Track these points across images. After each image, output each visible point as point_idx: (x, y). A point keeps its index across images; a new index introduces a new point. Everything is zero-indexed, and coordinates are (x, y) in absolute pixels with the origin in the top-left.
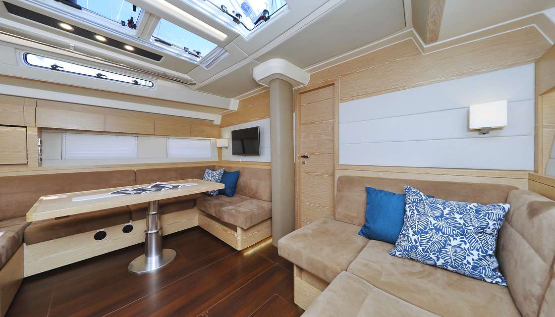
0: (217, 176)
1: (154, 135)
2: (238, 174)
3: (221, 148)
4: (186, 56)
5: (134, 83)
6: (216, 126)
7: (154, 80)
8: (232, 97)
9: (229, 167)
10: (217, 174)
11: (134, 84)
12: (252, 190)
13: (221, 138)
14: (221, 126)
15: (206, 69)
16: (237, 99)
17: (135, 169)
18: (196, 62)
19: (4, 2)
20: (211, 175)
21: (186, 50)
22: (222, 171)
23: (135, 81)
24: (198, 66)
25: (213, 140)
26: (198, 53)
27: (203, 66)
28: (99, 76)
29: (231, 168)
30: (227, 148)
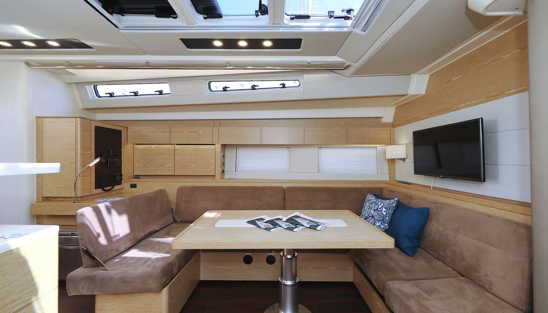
0: (384, 209)
1: (304, 145)
2: (425, 215)
3: (393, 160)
4: (331, 26)
5: (281, 86)
6: (386, 125)
7: (300, 77)
8: (414, 72)
9: (407, 196)
10: (384, 208)
11: (281, 88)
12: (463, 259)
13: (394, 144)
14: (394, 125)
15: (363, 33)
16: (424, 73)
17: (285, 186)
18: (346, 29)
19: (181, 39)
20: (374, 207)
21: (331, 15)
22: (393, 203)
23: (281, 84)
24: (349, 33)
25: (380, 147)
26: (349, 11)
27: (358, 31)
28: (253, 88)
29: (410, 197)
30: (404, 160)
